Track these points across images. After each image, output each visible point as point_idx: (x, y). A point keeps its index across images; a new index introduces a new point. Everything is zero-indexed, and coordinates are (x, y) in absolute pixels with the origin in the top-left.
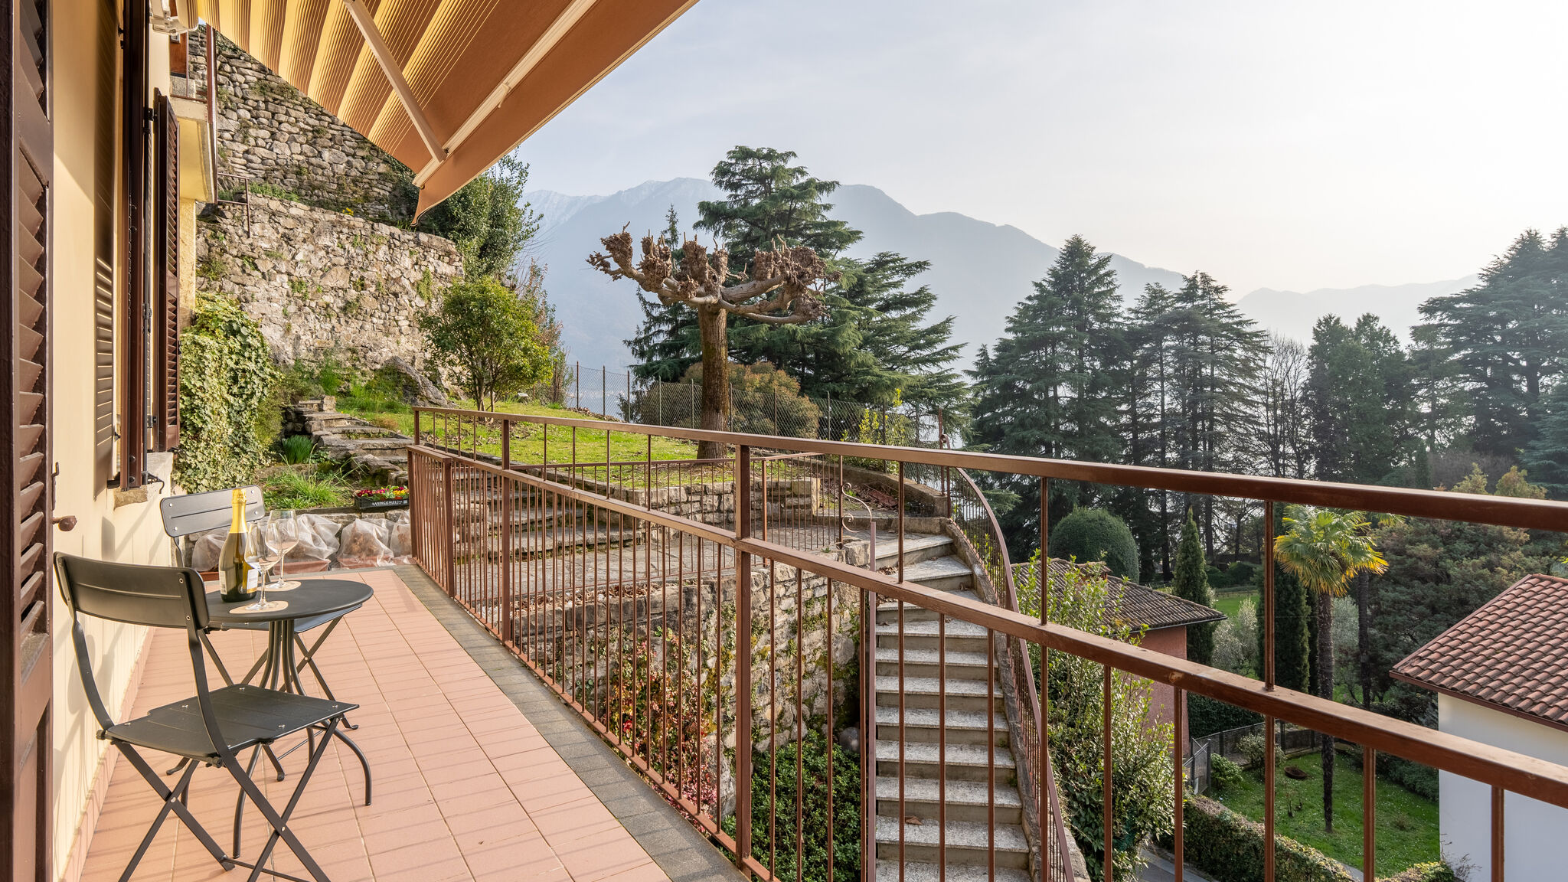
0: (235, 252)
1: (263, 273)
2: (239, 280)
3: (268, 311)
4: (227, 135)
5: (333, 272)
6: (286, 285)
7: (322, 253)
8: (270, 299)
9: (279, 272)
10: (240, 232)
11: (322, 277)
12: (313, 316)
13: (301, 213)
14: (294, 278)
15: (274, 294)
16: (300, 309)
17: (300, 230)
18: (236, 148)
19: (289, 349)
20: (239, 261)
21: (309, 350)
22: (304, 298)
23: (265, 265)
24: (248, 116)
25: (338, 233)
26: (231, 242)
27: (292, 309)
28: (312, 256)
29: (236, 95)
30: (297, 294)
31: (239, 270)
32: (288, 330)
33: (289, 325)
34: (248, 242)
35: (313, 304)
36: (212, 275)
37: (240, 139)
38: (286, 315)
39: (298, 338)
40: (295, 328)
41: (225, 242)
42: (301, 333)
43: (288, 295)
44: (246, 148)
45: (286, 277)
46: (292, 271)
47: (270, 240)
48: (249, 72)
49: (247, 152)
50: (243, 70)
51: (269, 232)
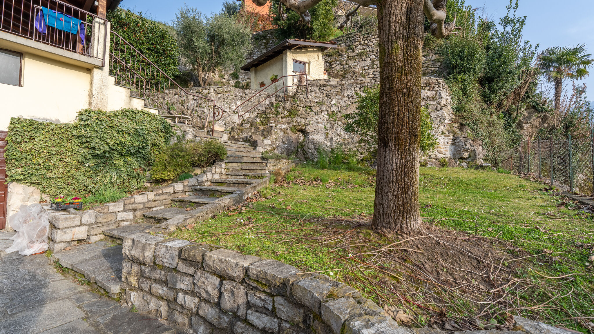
0: (302, 105)
1: (315, 112)
2: (304, 116)
3: (317, 128)
4: (366, 68)
5: (351, 107)
6: (326, 116)
7: (346, 99)
8: (318, 123)
9: (322, 111)
10: (305, 97)
11: (346, 109)
12: (340, 128)
13: (336, 83)
14: (330, 113)
15: (320, 120)
16: (333, 126)
17: (334, 90)
18: (370, 72)
19: (328, 144)
20: (304, 109)
21: (338, 144)
22: (335, 121)
23: (316, 109)
24: (374, 57)
25: (354, 88)
26: (300, 101)
27: (329, 126)
28: (340, 101)
29: (370, 51)
30: (331, 119)
31: (304, 112)
32: (327, 135)
33: (327, 133)
34: (308, 100)
35: (340, 123)
36: (293, 116)
37: (371, 68)
38: (326, 129)
39: (332, 138)
40: (330, 134)
41: (298, 102)
42: (333, 136)
43: (327, 120)
44: (373, 70)
45: (326, 113)
46: (329, 109)
47: (319, 98)
48: (374, 40)
49: (374, 72)
50: (371, 40)
51: (319, 95)
